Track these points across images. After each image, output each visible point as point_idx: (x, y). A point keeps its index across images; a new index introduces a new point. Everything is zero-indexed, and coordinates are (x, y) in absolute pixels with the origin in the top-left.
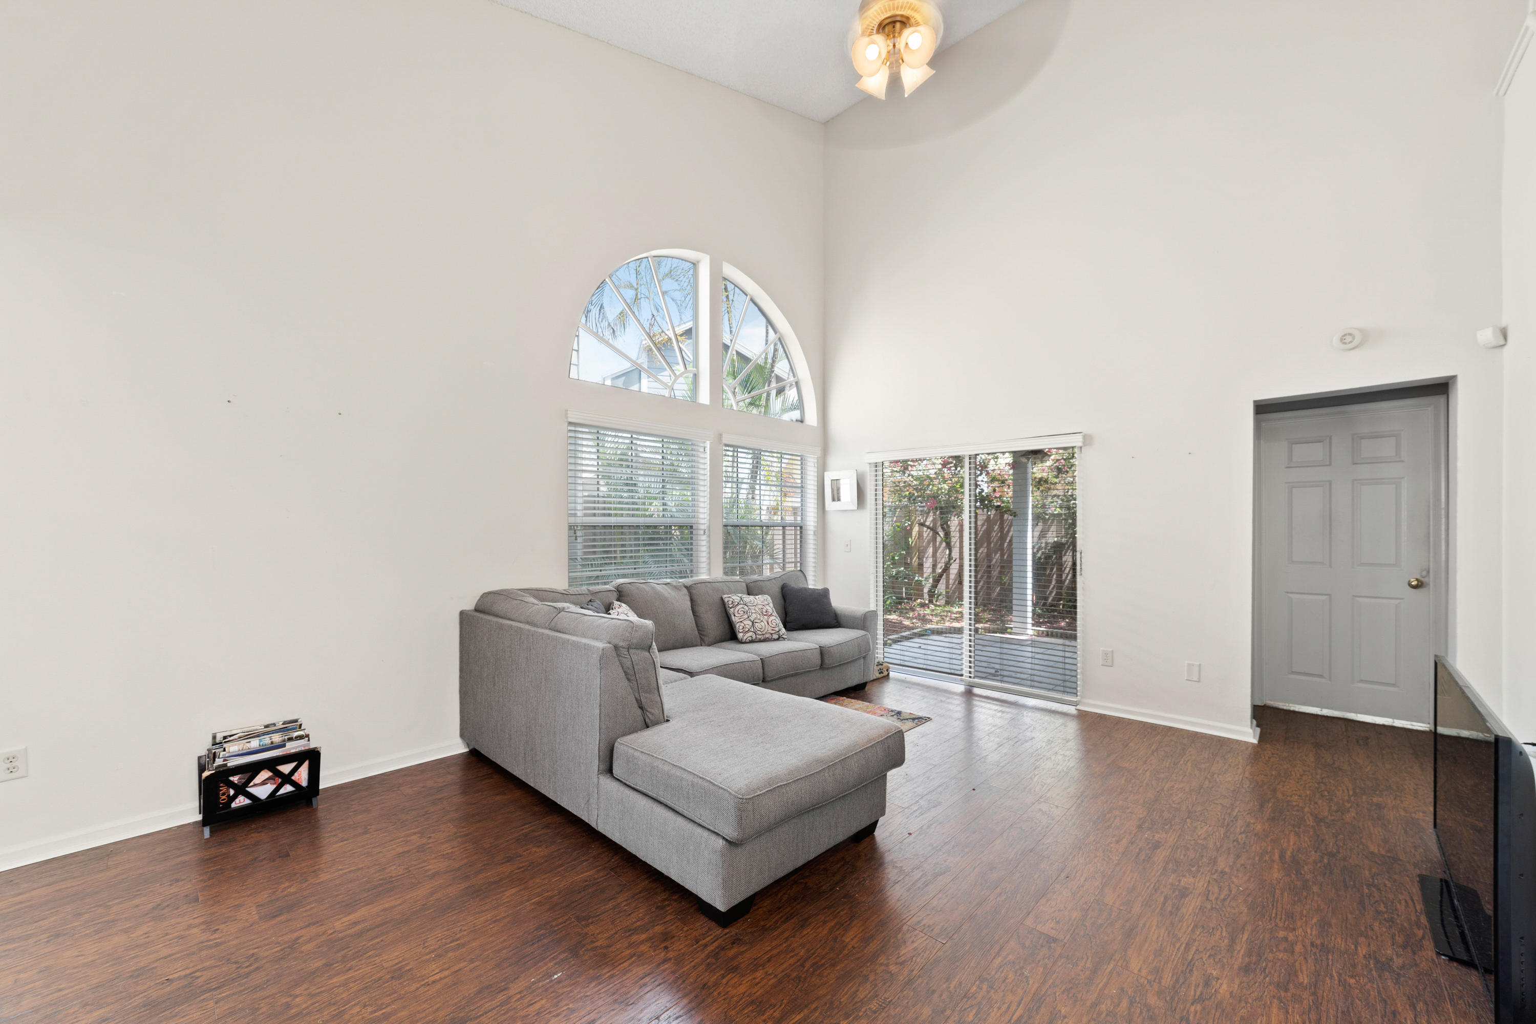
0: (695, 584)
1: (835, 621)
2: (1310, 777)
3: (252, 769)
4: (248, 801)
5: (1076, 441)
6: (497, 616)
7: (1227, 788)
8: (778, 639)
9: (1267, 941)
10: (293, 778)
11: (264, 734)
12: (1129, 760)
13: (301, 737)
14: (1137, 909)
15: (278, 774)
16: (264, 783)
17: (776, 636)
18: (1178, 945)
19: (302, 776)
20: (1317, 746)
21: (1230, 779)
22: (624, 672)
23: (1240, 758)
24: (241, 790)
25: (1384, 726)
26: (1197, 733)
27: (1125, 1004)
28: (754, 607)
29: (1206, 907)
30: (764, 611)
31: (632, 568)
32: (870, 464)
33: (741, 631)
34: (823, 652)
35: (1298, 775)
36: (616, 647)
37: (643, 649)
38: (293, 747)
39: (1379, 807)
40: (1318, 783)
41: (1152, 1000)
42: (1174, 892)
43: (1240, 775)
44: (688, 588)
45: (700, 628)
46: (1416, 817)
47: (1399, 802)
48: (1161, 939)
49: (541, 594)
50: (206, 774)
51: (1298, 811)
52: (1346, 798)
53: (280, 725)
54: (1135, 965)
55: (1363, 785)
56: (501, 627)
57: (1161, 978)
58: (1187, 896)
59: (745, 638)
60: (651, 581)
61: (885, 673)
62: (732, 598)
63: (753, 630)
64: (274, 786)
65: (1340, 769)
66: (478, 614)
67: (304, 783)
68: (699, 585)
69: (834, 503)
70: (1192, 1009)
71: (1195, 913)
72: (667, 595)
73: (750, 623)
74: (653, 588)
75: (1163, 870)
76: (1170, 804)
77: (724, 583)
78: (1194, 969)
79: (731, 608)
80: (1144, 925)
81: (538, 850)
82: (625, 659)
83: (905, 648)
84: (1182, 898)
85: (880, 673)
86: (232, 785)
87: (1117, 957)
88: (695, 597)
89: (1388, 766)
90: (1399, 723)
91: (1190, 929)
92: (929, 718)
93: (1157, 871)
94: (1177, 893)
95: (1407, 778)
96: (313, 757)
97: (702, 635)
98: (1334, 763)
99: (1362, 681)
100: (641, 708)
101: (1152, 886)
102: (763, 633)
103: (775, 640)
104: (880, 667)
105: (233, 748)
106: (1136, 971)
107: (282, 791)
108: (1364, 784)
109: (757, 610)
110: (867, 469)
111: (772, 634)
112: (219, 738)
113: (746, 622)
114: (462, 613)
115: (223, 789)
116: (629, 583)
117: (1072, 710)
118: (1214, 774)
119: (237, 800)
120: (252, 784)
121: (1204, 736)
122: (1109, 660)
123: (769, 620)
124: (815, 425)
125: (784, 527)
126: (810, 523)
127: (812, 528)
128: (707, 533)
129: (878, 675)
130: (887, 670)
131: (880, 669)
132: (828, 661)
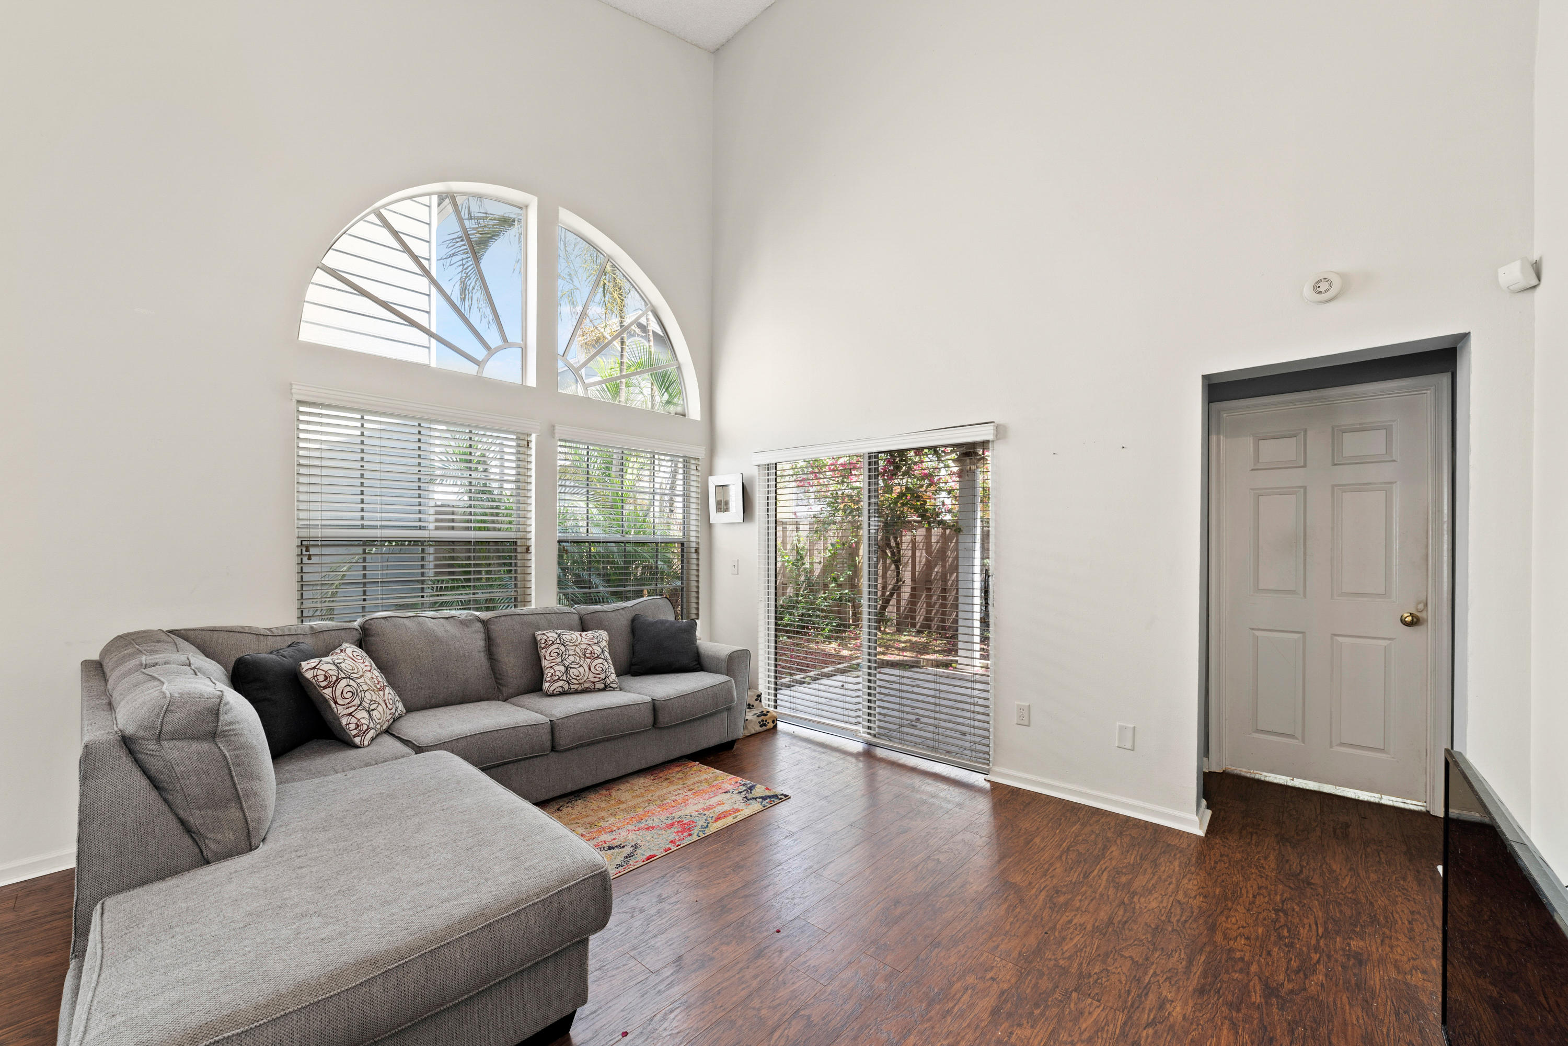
0: (496, 617)
1: (696, 663)
2: (1267, 899)
5: (982, 435)
7: (1146, 924)
8: (604, 689)
12: (1024, 869)
17: (600, 686)
20: (1282, 839)
21: (1154, 904)
22: (149, 778)
23: (1177, 863)
25: (1369, 804)
26: (1128, 819)
28: (573, 648)
30: (588, 652)
31: (419, 596)
32: (759, 466)
33: (548, 679)
34: (655, 707)
35: (1251, 896)
36: (127, 740)
37: (193, 738)
39: (1360, 960)
40: (1277, 911)
43: (1170, 896)
44: (484, 623)
45: (498, 676)
46: (1413, 983)
47: (1388, 949)
51: (1241, 971)
52: (1313, 942)
55: (1338, 915)
59: (552, 688)
61: (771, 725)
62: (547, 635)
63: (565, 678)
65: (1309, 884)
68: (503, 618)
69: (720, 514)
73: (563, 669)
76: (1055, 960)
77: (542, 616)
79: (543, 649)
83: (823, 688)
85: (761, 726)
88: (494, 635)
89: (1373, 876)
90: (1387, 800)
92: (786, 796)
95: (1400, 899)
97: (500, 684)
98: (1301, 871)
99: (1342, 744)
100: (192, 833)
102: (580, 681)
103: (599, 690)
104: (762, 717)
108: (1341, 912)
109: (579, 651)
110: (755, 471)
111: (594, 683)
113: (556, 668)
116: (387, 618)
117: (978, 779)
118: (1135, 893)
121: (1137, 823)
122: (1025, 717)
123: (594, 664)
124: (699, 419)
125: (657, 544)
126: (693, 539)
127: (694, 545)
128: (533, 549)
129: (758, 729)
130: (773, 722)
131: (762, 721)
132: (663, 719)
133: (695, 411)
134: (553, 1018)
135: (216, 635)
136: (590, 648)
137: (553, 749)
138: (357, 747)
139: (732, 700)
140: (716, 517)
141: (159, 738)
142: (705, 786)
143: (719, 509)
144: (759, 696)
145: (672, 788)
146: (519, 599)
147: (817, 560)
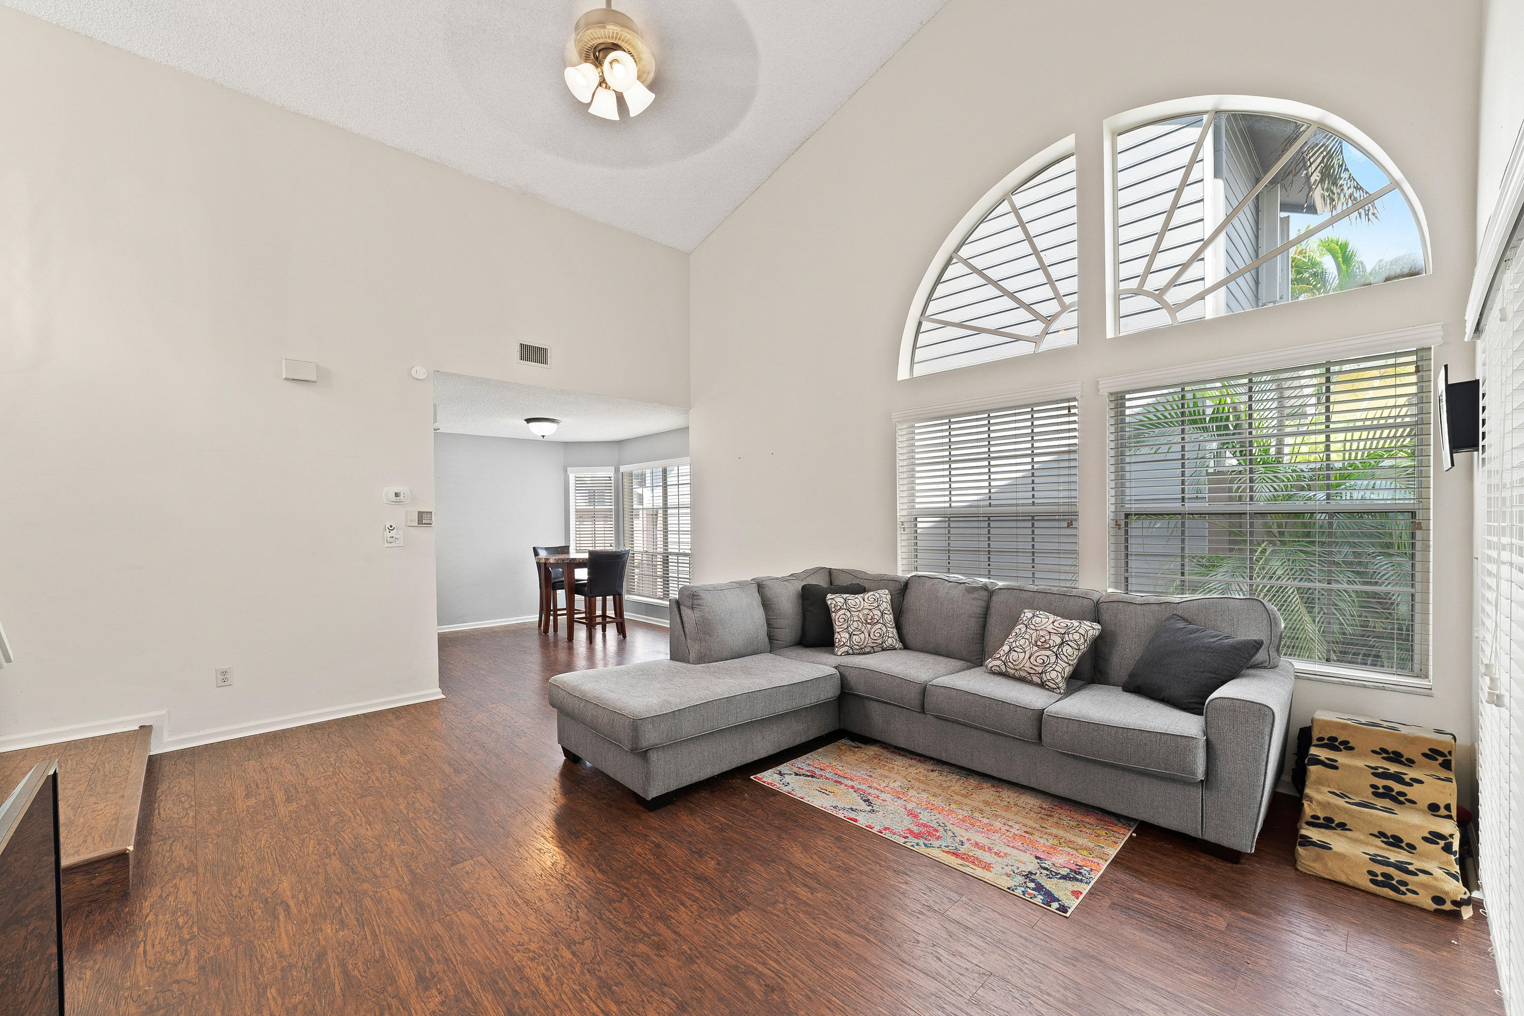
9: (317, 1002)
14: (438, 927)
18: (382, 929)
27: (378, 872)
29: (390, 985)
41: (365, 886)
42: (431, 973)
48: (397, 922)
54: (395, 893)
57: (372, 900)
58: (417, 982)
63: (1003, 659)
70: (340, 901)
71: (395, 969)
75: (467, 990)
78: (357, 923)
80: (419, 921)
84: (419, 973)
87: (409, 888)
91: (385, 950)
93: (470, 983)
94: (428, 975)
101: (453, 960)
102: (1016, 667)
106: (390, 890)
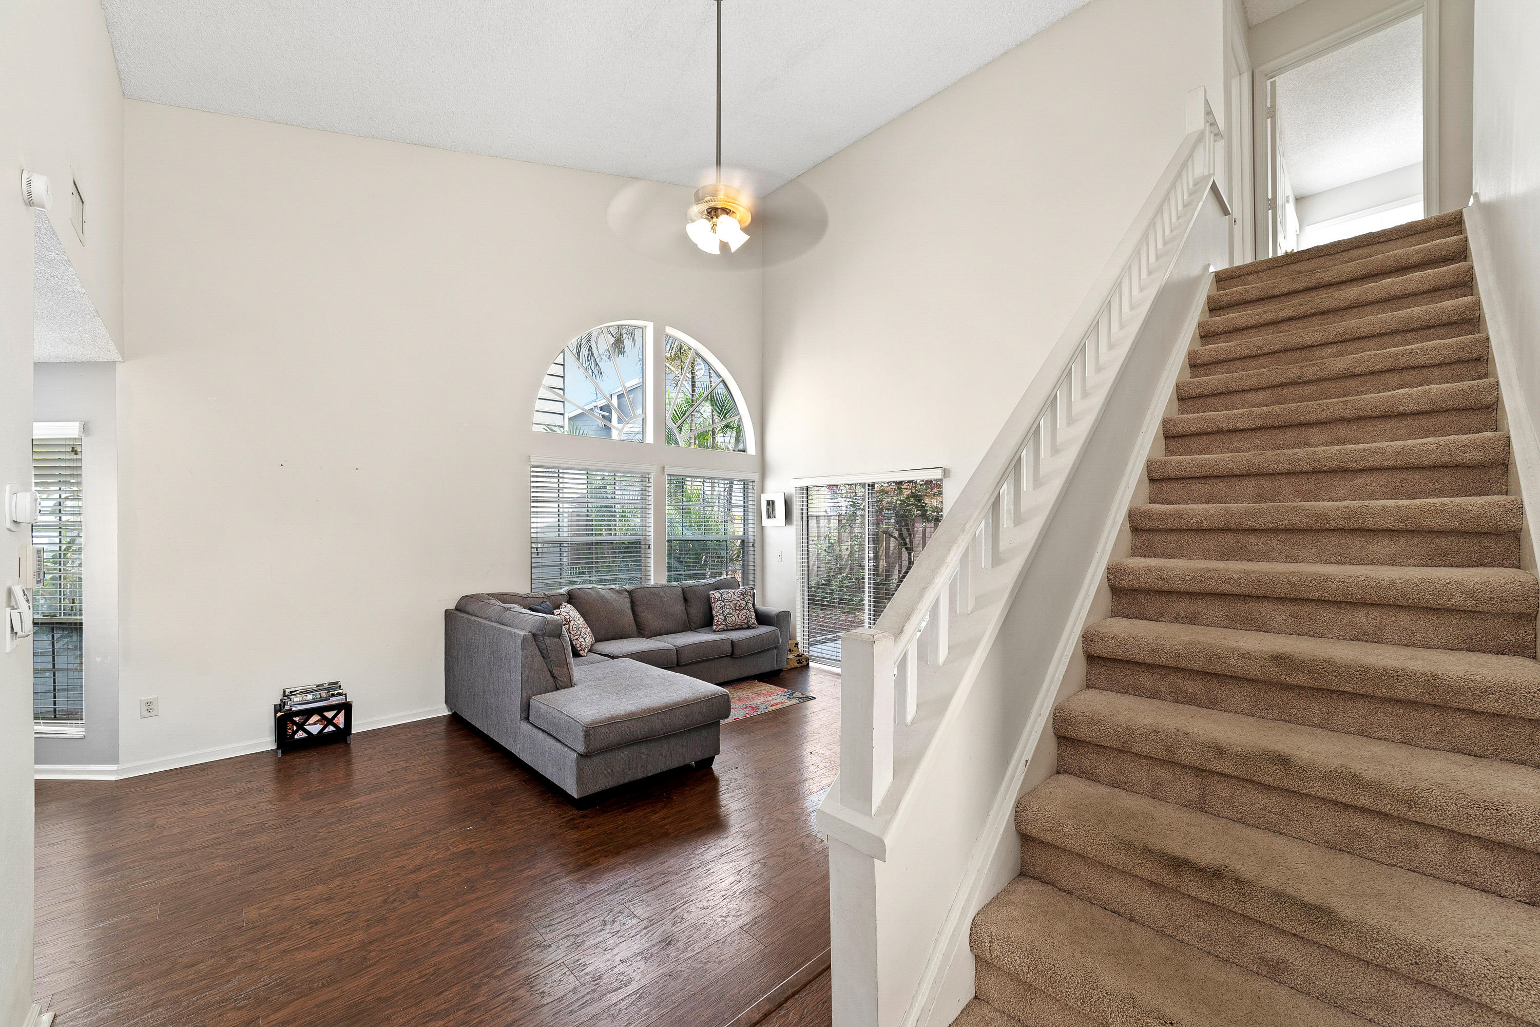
0: (635, 589)
3: (308, 713)
4: (305, 735)
5: (935, 475)
6: (468, 613)
10: (334, 721)
11: (316, 691)
13: (339, 694)
15: (324, 718)
16: (315, 723)
19: (340, 720)
22: (541, 652)
24: (301, 727)
31: (585, 577)
32: (795, 488)
33: (716, 621)
34: (733, 643)
36: (534, 635)
37: (554, 636)
38: (334, 701)
44: (630, 593)
45: (637, 624)
49: (504, 598)
50: (279, 714)
53: (326, 686)
56: (469, 621)
60: (597, 587)
61: (805, 663)
63: (725, 621)
64: (322, 726)
66: (456, 612)
67: (342, 726)
68: (639, 590)
69: (769, 519)
72: (609, 598)
74: (597, 592)
81: (480, 770)
82: (541, 644)
85: (798, 663)
86: (294, 723)
88: (635, 600)
92: (814, 697)
96: (347, 708)
97: (642, 630)
100: (553, 677)
104: (799, 658)
105: (296, 699)
107: (327, 730)
110: (793, 491)
112: (287, 692)
114: (446, 611)
115: (290, 725)
116: (579, 589)
119: (298, 734)
120: (307, 723)
123: (741, 614)
124: (754, 454)
125: (726, 541)
126: (751, 537)
127: (752, 541)
128: (652, 547)
129: (796, 665)
130: (806, 661)
131: (799, 660)
132: (737, 652)
133: (752, 449)
134: (707, 756)
135: (505, 597)
136: (739, 603)
137: (678, 665)
138: (581, 656)
139: (779, 642)
140: (766, 522)
141: (543, 636)
142: (764, 692)
143: (769, 517)
144: (797, 644)
145: (744, 693)
146: (646, 577)
147: (844, 548)
